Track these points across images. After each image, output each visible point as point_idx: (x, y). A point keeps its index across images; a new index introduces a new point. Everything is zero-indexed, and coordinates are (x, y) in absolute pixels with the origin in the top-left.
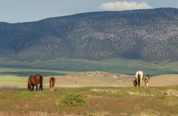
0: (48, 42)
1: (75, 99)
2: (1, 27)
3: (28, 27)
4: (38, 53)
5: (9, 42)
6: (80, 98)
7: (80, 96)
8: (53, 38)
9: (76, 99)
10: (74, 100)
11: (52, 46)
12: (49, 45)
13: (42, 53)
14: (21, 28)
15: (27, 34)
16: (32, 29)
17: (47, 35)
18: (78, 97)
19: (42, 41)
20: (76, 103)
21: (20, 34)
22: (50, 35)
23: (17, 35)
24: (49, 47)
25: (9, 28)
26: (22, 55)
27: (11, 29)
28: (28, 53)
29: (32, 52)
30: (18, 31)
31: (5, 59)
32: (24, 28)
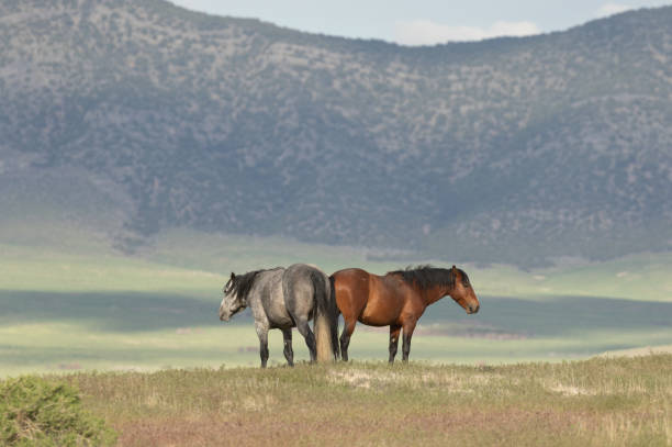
0: (625, 151)
1: (31, 416)
2: (357, 70)
3: (509, 66)
4: (567, 215)
5: (402, 151)
6: (62, 408)
7: (62, 397)
8: (656, 125)
9: (42, 414)
10: (29, 422)
11: (648, 175)
12: (631, 168)
13: (592, 218)
14: (469, 73)
15: (505, 103)
16: (532, 76)
17: (618, 111)
18: (51, 403)
19: (590, 145)
20: (38, 436)
21: (464, 109)
22: (637, 108)
23: (445, 111)
24: (632, 179)
25: (402, 75)
26: (475, 230)
27: (408, 80)
28: (510, 215)
29: (533, 212)
30: (453, 88)
31: (381, 254)
32: (487, 72)
